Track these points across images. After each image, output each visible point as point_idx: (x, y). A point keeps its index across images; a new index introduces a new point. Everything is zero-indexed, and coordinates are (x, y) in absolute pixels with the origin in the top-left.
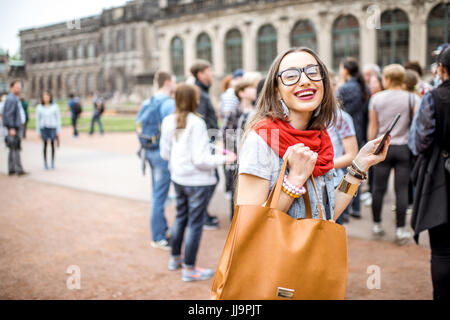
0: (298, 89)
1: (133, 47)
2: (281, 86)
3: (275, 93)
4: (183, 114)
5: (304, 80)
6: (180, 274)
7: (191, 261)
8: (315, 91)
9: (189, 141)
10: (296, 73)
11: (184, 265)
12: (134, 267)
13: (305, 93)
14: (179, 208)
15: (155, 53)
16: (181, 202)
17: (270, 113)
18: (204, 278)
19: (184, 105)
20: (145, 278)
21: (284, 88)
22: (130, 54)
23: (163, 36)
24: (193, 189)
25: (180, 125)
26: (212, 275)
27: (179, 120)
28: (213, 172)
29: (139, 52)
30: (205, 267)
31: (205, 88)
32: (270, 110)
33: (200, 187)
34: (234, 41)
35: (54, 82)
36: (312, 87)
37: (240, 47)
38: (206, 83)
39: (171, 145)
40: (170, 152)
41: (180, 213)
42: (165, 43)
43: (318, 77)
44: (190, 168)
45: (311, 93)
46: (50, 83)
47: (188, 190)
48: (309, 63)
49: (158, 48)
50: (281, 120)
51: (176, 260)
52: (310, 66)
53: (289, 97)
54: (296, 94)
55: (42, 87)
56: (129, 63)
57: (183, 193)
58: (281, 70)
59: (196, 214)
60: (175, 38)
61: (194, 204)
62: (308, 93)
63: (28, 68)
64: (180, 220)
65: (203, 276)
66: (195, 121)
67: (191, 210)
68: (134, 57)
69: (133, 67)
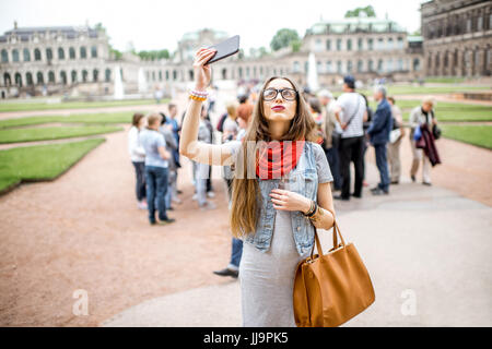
35: (450, 57)
46: (446, 59)
55: (437, 64)
63: (425, 44)
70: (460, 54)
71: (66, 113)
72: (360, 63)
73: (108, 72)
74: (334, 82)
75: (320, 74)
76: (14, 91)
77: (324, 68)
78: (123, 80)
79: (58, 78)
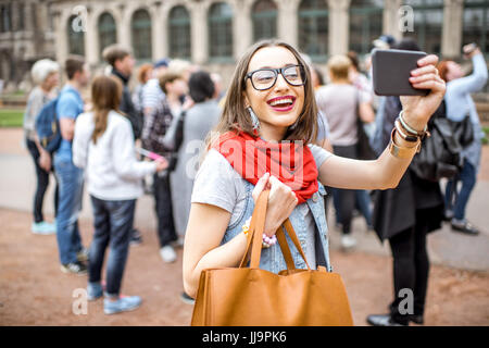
0: (274, 96)
1: (22, 26)
2: (251, 90)
3: (242, 98)
4: (103, 112)
5: (281, 84)
6: (102, 305)
7: (115, 288)
8: (294, 99)
9: (110, 145)
10: (272, 74)
11: (106, 294)
12: (42, 299)
13: (282, 102)
14: (98, 226)
15: (49, 35)
16: (101, 218)
17: (235, 125)
18: (131, 308)
19: (104, 101)
20: (56, 314)
21: (255, 94)
22: (18, 35)
23: (58, 14)
24: (117, 204)
25: (99, 126)
26: (140, 304)
27: (97, 120)
28: (140, 182)
29: (29, 33)
30: (131, 295)
31: (125, 80)
32: (235, 121)
33: (124, 202)
34: (142, 23)
36: (291, 93)
37: (149, 30)
38: (125, 74)
39: (87, 150)
40: (86, 159)
41: (99, 231)
42: (61, 23)
43: (299, 81)
44: (112, 178)
45: (289, 101)
47: (110, 206)
48: (288, 62)
49: (53, 29)
50: (247, 133)
51: (94, 288)
52: (288, 66)
53: (261, 105)
54: (269, 102)
56: (17, 45)
57: (103, 208)
58: (251, 69)
59: (120, 234)
60: (72, 18)
61: (118, 221)
62: (285, 101)
64: (99, 240)
65: (130, 305)
66: (118, 122)
67: (113, 229)
68: (23, 39)
69: (23, 49)
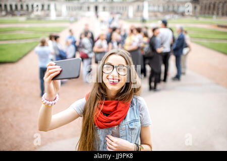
55: (205, 9)
70: (217, 5)
71: (27, 26)
72: (169, 7)
73: (49, 6)
74: (156, 16)
75: (149, 11)
76: (4, 13)
77: (152, 8)
78: (56, 9)
79: (25, 8)
